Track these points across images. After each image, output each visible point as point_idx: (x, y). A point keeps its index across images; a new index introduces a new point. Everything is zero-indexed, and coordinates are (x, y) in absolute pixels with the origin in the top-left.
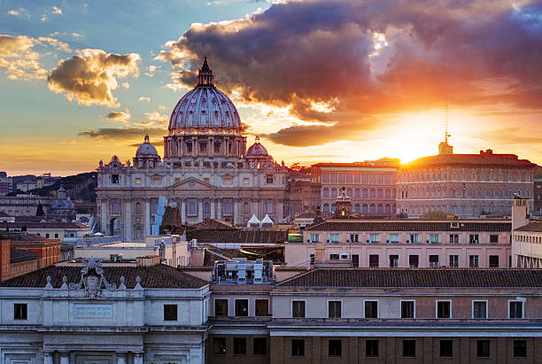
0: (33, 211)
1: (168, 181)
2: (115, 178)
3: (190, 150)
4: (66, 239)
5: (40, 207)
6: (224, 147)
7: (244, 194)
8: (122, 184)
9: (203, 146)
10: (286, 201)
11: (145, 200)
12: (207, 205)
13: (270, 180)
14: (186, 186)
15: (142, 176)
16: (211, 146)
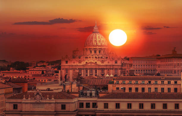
0: (41, 72)
1: (83, 63)
2: (67, 62)
3: (91, 53)
5: (43, 71)
6: (102, 52)
7: (108, 67)
8: (69, 64)
9: (95, 52)
10: (121, 69)
11: (76, 69)
12: (96, 71)
13: (116, 62)
14: (89, 64)
15: (75, 61)
16: (98, 52)
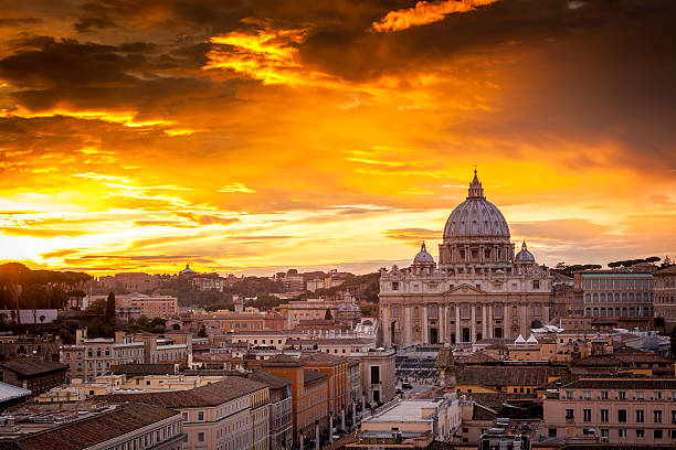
0: (323, 314)
1: (442, 288)
2: (395, 286)
3: (463, 257)
4: (352, 354)
5: (328, 311)
6: (495, 253)
7: (513, 299)
8: (401, 290)
9: (475, 252)
10: (551, 304)
11: (423, 305)
12: (479, 309)
13: (536, 285)
14: (460, 292)
15: (420, 283)
16: (482, 253)
